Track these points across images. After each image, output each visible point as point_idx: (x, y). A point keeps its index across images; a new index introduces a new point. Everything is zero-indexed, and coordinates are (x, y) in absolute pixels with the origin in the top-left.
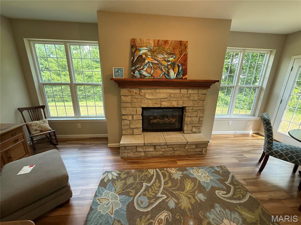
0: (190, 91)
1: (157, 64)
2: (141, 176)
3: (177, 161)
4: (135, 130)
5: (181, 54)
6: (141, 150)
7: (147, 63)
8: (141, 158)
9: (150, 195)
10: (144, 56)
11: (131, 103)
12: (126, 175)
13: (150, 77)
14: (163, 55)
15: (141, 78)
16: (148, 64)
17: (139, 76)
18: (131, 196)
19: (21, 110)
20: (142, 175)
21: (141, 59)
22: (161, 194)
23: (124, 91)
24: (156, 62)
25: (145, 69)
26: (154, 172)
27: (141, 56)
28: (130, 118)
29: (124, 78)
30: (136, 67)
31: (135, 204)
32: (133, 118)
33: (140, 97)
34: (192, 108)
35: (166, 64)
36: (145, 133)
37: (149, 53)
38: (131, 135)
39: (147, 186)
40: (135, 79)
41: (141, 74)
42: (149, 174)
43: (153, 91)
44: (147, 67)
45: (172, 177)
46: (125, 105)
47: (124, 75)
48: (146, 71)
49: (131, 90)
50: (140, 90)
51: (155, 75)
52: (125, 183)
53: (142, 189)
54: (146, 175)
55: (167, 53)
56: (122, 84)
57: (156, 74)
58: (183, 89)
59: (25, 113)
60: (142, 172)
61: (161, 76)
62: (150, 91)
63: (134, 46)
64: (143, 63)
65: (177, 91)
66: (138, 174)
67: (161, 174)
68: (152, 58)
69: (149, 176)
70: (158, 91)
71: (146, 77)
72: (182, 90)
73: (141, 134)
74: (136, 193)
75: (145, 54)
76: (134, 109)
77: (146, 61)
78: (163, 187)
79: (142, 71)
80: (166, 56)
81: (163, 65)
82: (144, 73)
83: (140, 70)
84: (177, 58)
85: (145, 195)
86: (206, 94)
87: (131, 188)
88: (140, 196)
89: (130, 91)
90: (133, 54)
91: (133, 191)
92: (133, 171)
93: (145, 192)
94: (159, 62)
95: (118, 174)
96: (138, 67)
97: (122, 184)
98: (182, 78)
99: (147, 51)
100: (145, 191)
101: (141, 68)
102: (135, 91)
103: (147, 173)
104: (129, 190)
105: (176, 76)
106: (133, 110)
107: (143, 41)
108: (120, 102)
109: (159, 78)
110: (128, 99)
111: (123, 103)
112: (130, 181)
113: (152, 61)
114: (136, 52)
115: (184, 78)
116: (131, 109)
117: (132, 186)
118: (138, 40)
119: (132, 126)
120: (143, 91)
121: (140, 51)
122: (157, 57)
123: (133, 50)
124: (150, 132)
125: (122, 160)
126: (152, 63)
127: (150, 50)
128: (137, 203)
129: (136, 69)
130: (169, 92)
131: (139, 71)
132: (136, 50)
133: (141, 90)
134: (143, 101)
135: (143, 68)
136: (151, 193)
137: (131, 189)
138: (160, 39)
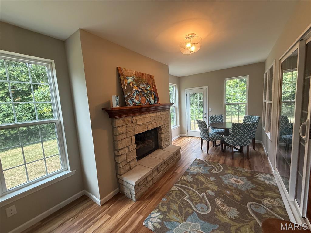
0: (161, 113)
1: (142, 92)
2: (175, 197)
3: (176, 172)
4: (132, 163)
7: (135, 91)
9: (197, 200)
10: (131, 85)
11: (126, 133)
12: (165, 207)
13: (139, 104)
14: (143, 84)
15: (134, 105)
16: (136, 92)
17: (132, 104)
18: (192, 212)
20: (174, 196)
21: (130, 87)
22: (201, 194)
23: (119, 122)
24: (140, 90)
25: (135, 97)
26: (177, 188)
27: (129, 84)
28: (127, 150)
30: (128, 95)
31: (202, 213)
32: (129, 149)
33: (133, 125)
34: (164, 126)
35: (146, 92)
36: (138, 162)
37: (134, 82)
38: (129, 170)
39: (188, 198)
40: (129, 107)
41: (133, 101)
42: (177, 191)
43: (142, 116)
44: (135, 95)
45: (189, 181)
46: (121, 137)
49: (125, 119)
51: (142, 102)
52: (175, 211)
53: (189, 202)
54: (176, 194)
55: (145, 84)
57: (143, 101)
60: (171, 194)
61: (146, 102)
62: (139, 117)
64: (132, 91)
65: (155, 114)
66: (170, 198)
67: (181, 185)
68: (137, 87)
69: (179, 192)
70: (145, 116)
71: (137, 104)
72: (158, 113)
73: (136, 166)
74: (191, 207)
75: (131, 82)
76: (129, 139)
77: (134, 90)
78: (194, 190)
79: (133, 99)
80: (145, 86)
81: (146, 93)
82: (135, 101)
83: (132, 97)
84: (152, 86)
85: (196, 203)
87: (184, 209)
88: (195, 207)
89: (124, 121)
90: (123, 82)
91: (188, 209)
92: (164, 199)
93: (193, 202)
94: (142, 90)
95: (158, 212)
96: (129, 95)
97: (174, 213)
99: (132, 80)
100: (192, 202)
101: (132, 96)
102: (129, 119)
103: (174, 192)
104: (184, 212)
105: (154, 102)
106: (128, 141)
107: (128, 71)
109: (146, 105)
110: (124, 129)
111: (119, 136)
112: (175, 207)
113: (137, 89)
114: (125, 81)
115: (158, 103)
116: (127, 140)
117: (182, 208)
118: (124, 69)
119: (129, 160)
120: (134, 118)
121: (127, 80)
122: (140, 86)
123: (122, 79)
126: (139, 91)
127: (134, 80)
128: (202, 211)
129: (128, 97)
130: (151, 116)
131: (131, 99)
133: (132, 117)
134: (135, 128)
135: (133, 96)
137: (185, 210)
138: (139, 71)
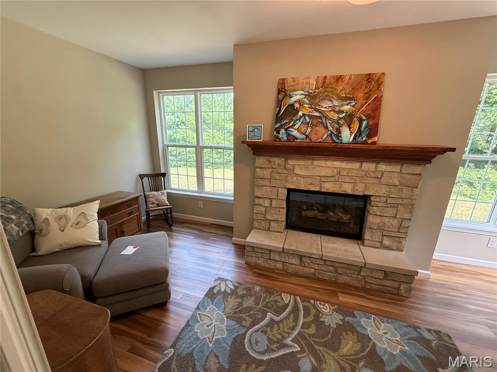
0: (383, 167)
1: (319, 117)
2: (267, 300)
3: (339, 294)
4: (273, 224)
5: (367, 98)
6: (277, 258)
7: (301, 117)
8: (276, 271)
9: (273, 335)
10: (297, 105)
11: (270, 179)
12: (244, 292)
13: (303, 139)
14: (330, 101)
15: (288, 140)
16: (303, 117)
17: (285, 138)
18: (244, 327)
19: (142, 176)
20: (269, 299)
21: (292, 110)
22: (291, 341)
23: (261, 161)
24: (317, 114)
25: (296, 127)
26: (290, 301)
27: (293, 105)
28: (267, 203)
29: (261, 140)
30: (282, 123)
31: (246, 341)
32: (271, 203)
33: (285, 172)
34: (384, 199)
35: (335, 116)
36: (291, 232)
37: (305, 100)
38: (266, 230)
39: (272, 319)
40: (278, 143)
41: (289, 134)
42: (281, 301)
43: (308, 162)
44: (300, 123)
45: (321, 319)
46: (260, 182)
47: (264, 135)
48: (298, 129)
49: (272, 160)
50: (286, 160)
51: (313, 137)
52: (240, 304)
53: (264, 322)
54: (276, 302)
55: (340, 98)
56: (258, 149)
57: (316, 134)
58: (366, 161)
59: (145, 179)
60: (271, 294)
61: (324, 138)
62: (302, 163)
63: (283, 91)
64: (294, 116)
65: (355, 165)
66: (264, 295)
67: (302, 307)
68: (311, 108)
69: (280, 304)
70: (316, 163)
71: (297, 139)
72: (364, 164)
73: (281, 232)
74: (253, 324)
75: (300, 102)
76: (274, 190)
77: (300, 114)
78: (298, 329)
79: (291, 129)
80: (336, 103)
81: (331, 119)
82: (295, 133)
83: (289, 128)
84: (358, 105)
85: (265, 332)
86: (420, 175)
87: (247, 314)
88: (256, 331)
89: (270, 162)
90: (279, 103)
91: (249, 320)
92: (258, 288)
93: (265, 328)
94: (322, 114)
95: (235, 286)
96: (286, 123)
97: (237, 304)
98: (365, 143)
99: (304, 96)
100: (267, 326)
101: (291, 124)
102: (278, 161)
103: (278, 298)
104: (243, 316)
105: (354, 138)
106: (272, 191)
107: (298, 80)
108: (254, 177)
109: (320, 142)
110: (266, 173)
111: (258, 179)
112: (249, 302)
113: (310, 112)
114: (285, 100)
115: (370, 141)
116: (269, 189)
117: (249, 312)
118: (290, 80)
119: (269, 217)
120: (290, 162)
121: (291, 97)
122: (320, 105)
123: (280, 97)
124: (299, 231)
125: (245, 266)
126: (310, 117)
127: (309, 95)
128: (250, 341)
129: (281, 127)
130: (338, 166)
131: (286, 130)
132: (286, 96)
134: (289, 178)
135: (293, 125)
136: (275, 333)
137: (246, 316)
138: (328, 75)
